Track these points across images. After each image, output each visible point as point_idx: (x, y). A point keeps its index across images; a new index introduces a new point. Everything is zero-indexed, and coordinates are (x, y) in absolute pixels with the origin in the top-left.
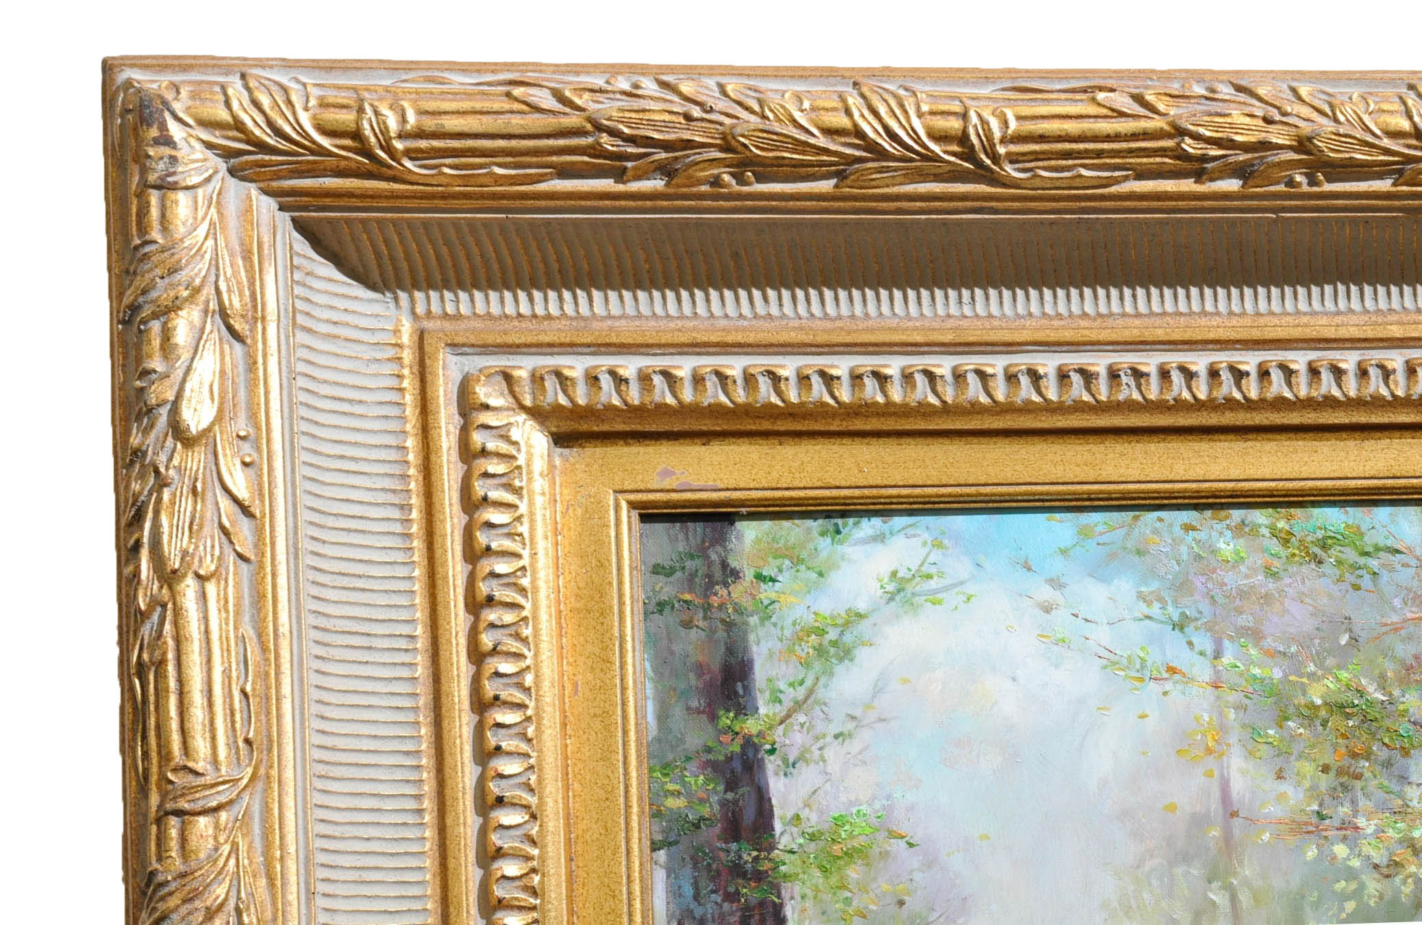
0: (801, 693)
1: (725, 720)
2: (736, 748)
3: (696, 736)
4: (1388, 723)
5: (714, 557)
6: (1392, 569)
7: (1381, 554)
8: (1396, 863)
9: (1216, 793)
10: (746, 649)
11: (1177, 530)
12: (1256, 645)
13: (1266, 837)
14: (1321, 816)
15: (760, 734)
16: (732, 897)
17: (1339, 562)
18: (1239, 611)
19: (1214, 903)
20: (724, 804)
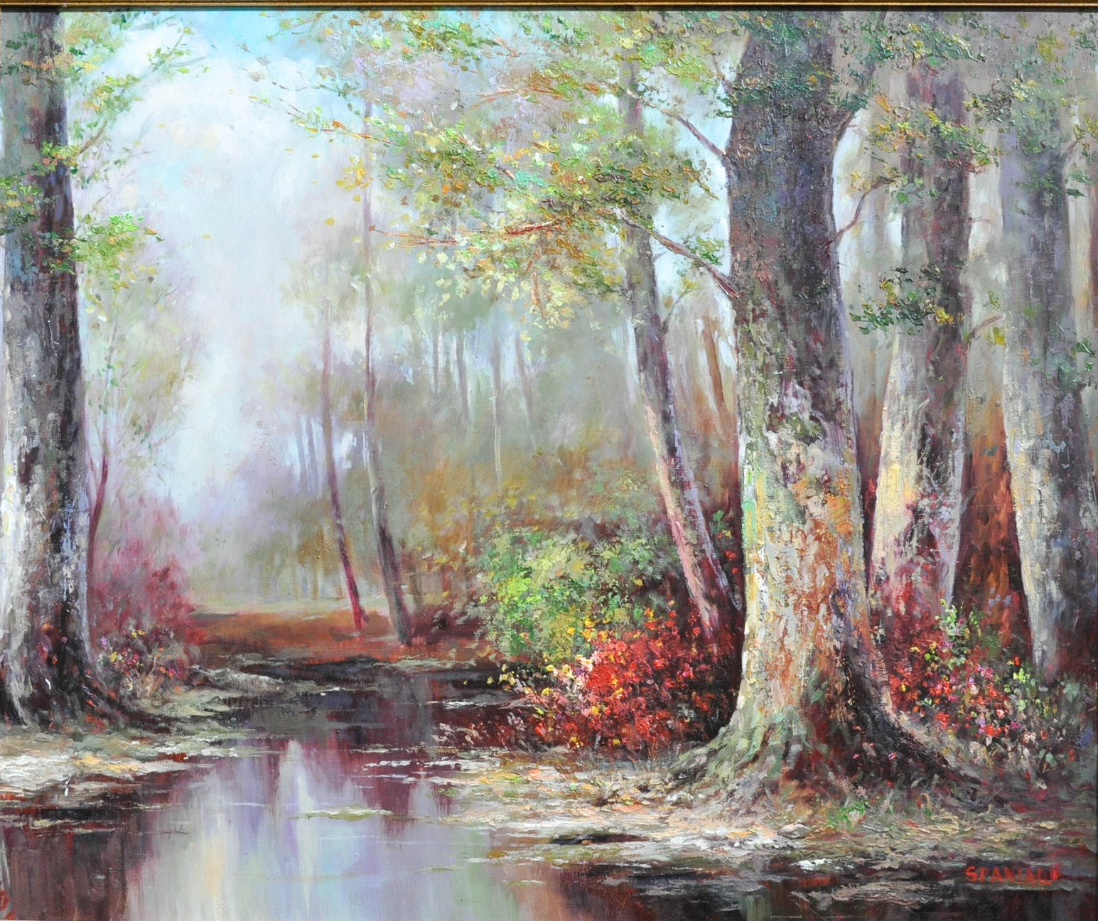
0: (95, 132)
1: (47, 148)
2: (53, 168)
3: (29, 158)
4: (480, 167)
5: (45, 36)
6: (489, 56)
7: (483, 45)
8: (480, 269)
9: (361, 213)
10: (62, 101)
11: (346, 25)
12: (394, 108)
13: (392, 245)
14: (430, 232)
15: (68, 159)
16: (45, 269)
17: (454, 51)
18: (384, 84)
19: (354, 290)
20: (43, 206)
